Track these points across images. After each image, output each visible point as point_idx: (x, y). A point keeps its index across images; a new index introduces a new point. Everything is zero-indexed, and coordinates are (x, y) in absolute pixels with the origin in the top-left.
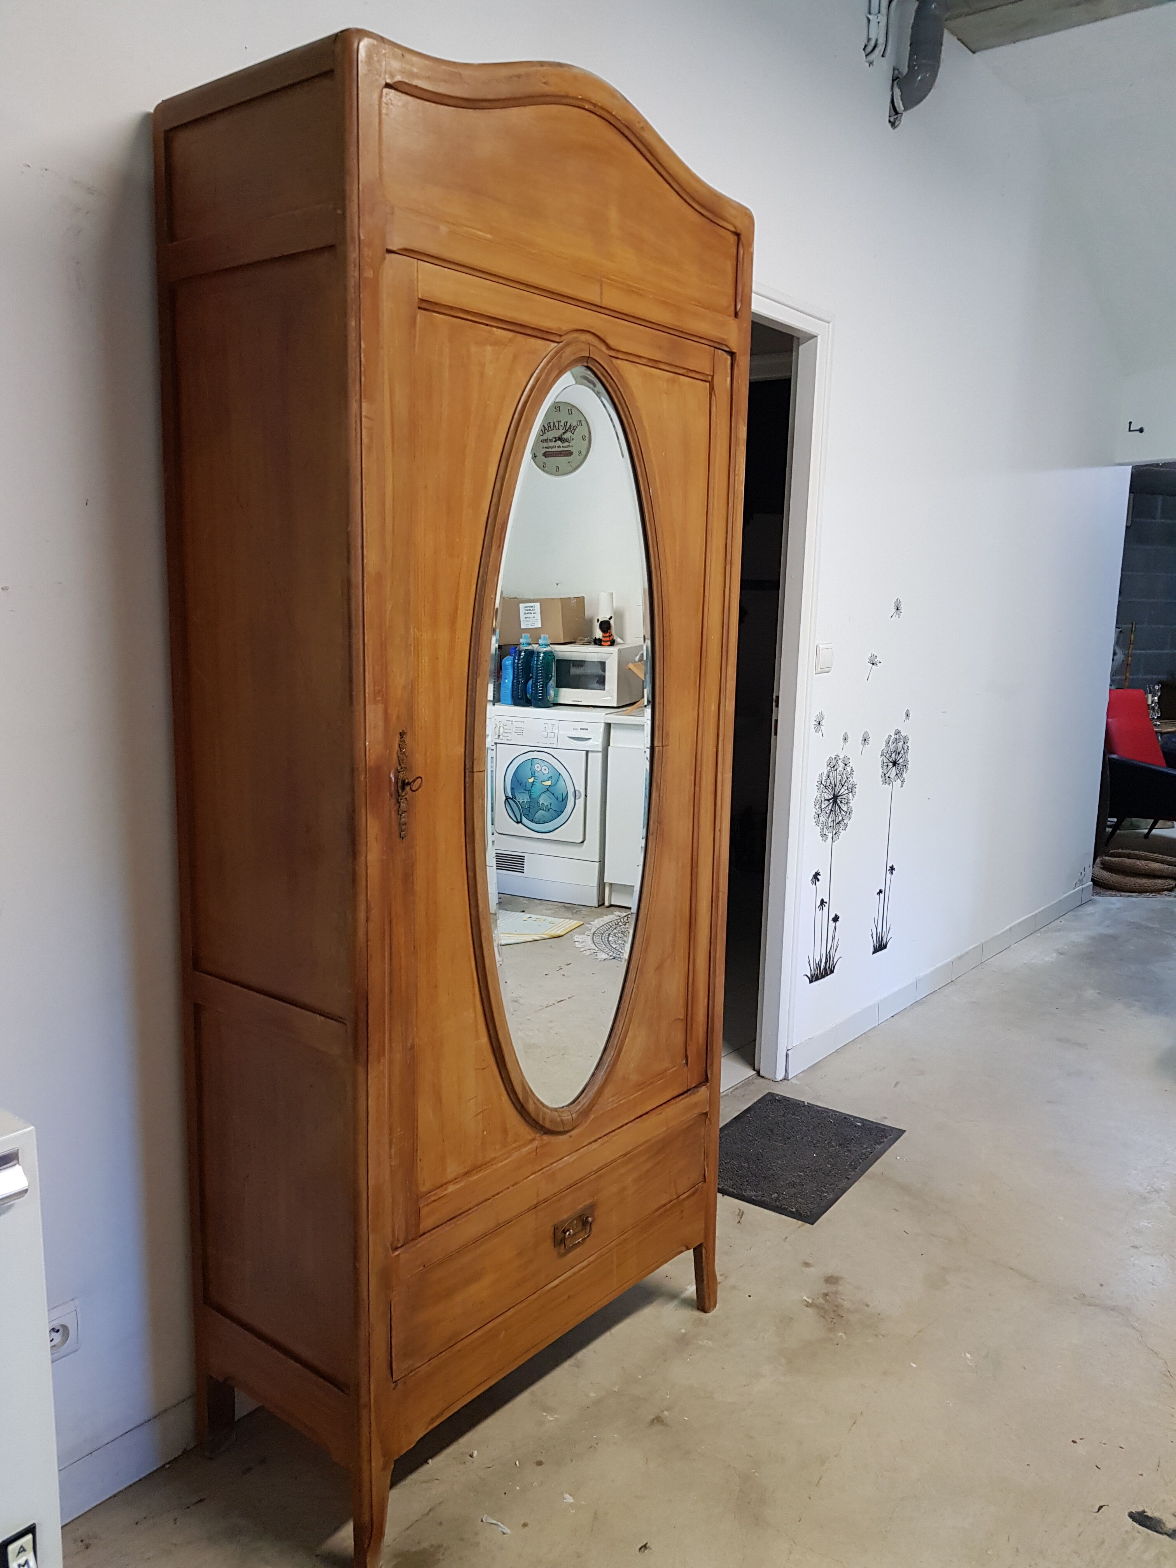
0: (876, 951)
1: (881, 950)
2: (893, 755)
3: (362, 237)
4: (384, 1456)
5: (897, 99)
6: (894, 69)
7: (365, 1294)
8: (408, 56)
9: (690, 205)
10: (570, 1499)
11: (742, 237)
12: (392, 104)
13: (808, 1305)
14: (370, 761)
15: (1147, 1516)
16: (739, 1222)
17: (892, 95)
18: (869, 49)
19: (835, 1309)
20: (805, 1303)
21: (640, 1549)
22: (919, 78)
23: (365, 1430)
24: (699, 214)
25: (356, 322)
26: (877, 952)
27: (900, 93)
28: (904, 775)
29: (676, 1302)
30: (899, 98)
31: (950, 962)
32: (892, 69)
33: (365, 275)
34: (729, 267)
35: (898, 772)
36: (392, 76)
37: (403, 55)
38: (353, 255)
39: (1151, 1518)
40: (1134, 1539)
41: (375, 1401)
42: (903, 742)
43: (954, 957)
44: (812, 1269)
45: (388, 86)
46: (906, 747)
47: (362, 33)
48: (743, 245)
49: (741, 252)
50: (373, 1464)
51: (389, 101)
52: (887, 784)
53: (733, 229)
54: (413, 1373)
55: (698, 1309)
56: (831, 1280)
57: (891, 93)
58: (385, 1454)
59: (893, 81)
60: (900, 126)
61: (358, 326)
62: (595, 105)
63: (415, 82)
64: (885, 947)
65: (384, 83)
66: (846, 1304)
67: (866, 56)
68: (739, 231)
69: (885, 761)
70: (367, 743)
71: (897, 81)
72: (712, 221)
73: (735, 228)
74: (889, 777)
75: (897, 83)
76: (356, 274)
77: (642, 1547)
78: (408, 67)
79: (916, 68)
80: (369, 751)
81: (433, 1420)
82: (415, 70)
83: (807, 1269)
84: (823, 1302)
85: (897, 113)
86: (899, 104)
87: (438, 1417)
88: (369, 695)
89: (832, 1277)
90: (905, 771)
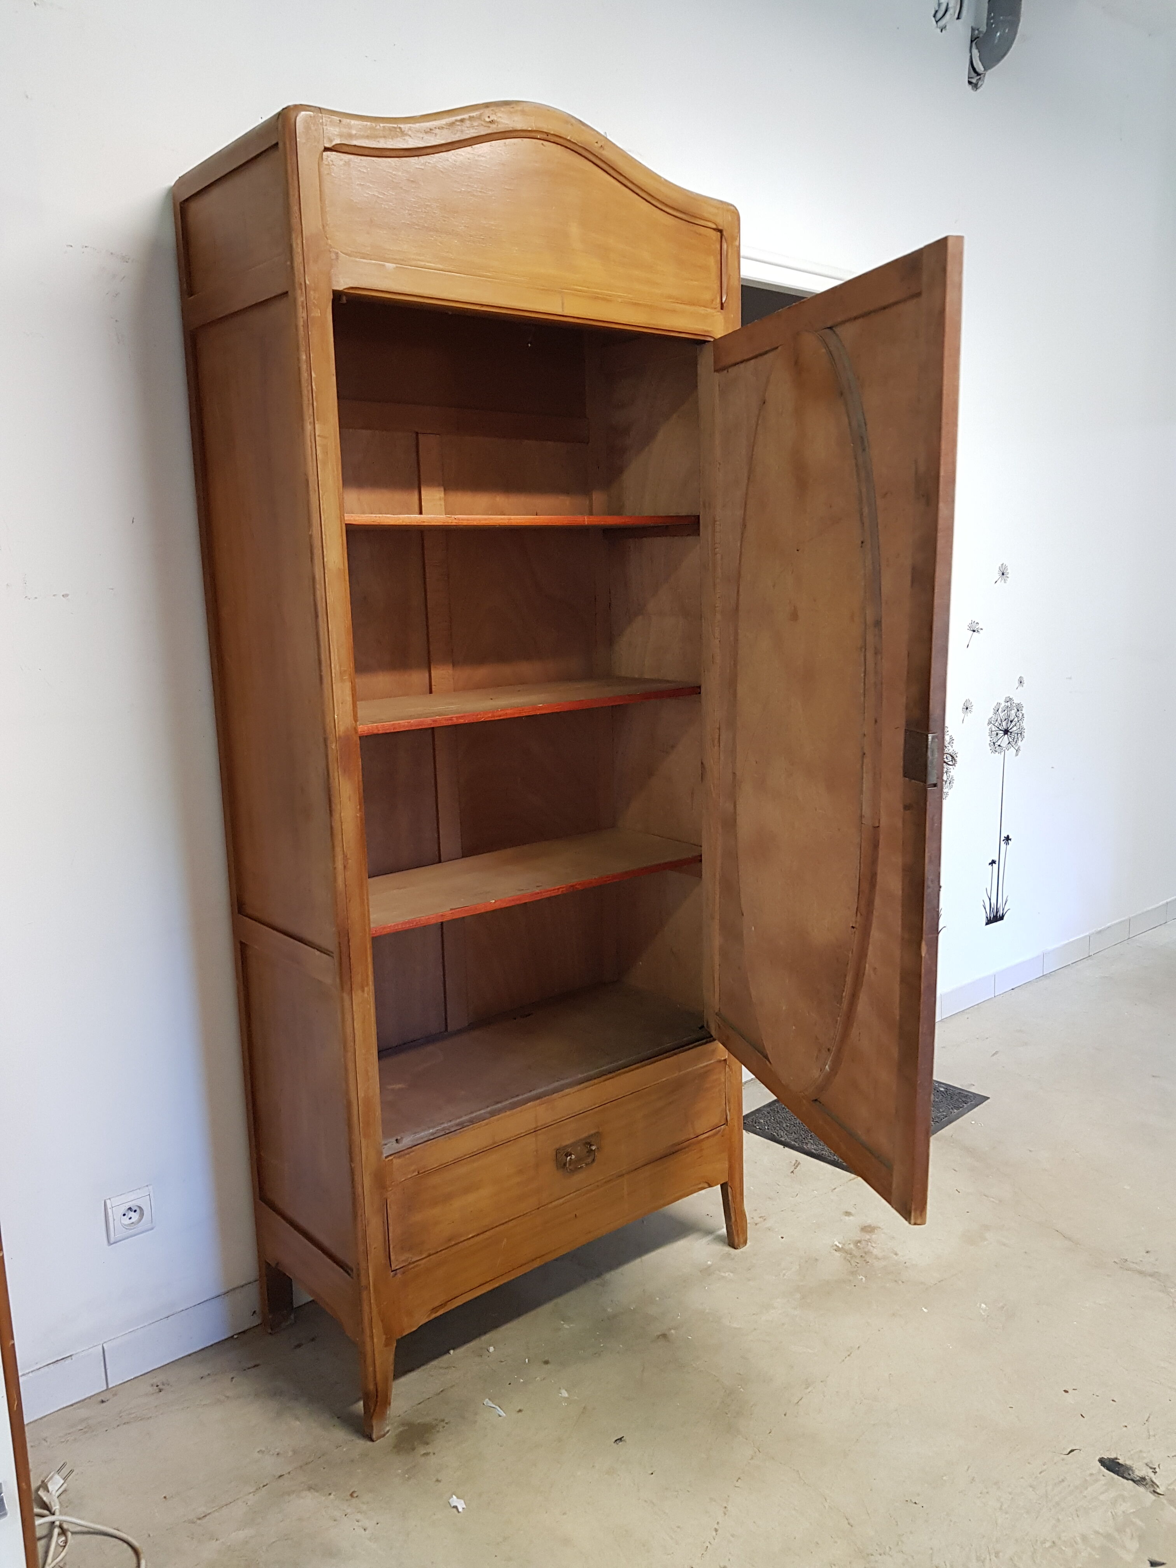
0: (989, 922)
1: (996, 921)
2: (1004, 723)
3: (307, 282)
4: (386, 1334)
5: (976, 61)
6: (973, 30)
7: (360, 1189)
8: (345, 121)
9: (662, 210)
10: (565, 1394)
11: (724, 233)
12: (333, 165)
13: (838, 1249)
14: (339, 731)
15: (1118, 1462)
16: (792, 1172)
17: (971, 57)
18: (939, 15)
19: (864, 1255)
20: (835, 1247)
21: (616, 1441)
22: (998, 34)
23: (366, 1308)
24: (672, 217)
25: (306, 356)
26: (991, 923)
27: (978, 55)
28: (1019, 743)
29: (710, 1238)
30: (978, 59)
31: (1086, 937)
32: (970, 30)
33: (312, 315)
34: (712, 262)
35: (1010, 740)
36: (331, 141)
37: (340, 121)
38: (301, 299)
39: (1122, 1465)
40: (1097, 1480)
41: (374, 1285)
42: (1016, 710)
43: (1094, 931)
44: (851, 1218)
45: (326, 149)
46: (1021, 715)
47: (298, 108)
48: (725, 239)
49: (725, 246)
50: (375, 1340)
51: (331, 163)
52: (997, 753)
53: (714, 226)
54: (412, 1266)
55: (730, 1246)
56: (868, 1229)
57: (970, 54)
58: (388, 1331)
59: (972, 41)
60: (983, 86)
61: (309, 360)
62: (547, 134)
63: (355, 143)
64: (1002, 918)
65: (323, 148)
66: (875, 1252)
67: (937, 22)
68: (720, 228)
69: (993, 729)
70: (336, 717)
71: (975, 41)
72: (689, 222)
73: (716, 225)
74: (999, 746)
75: (976, 43)
76: (305, 315)
77: (618, 1439)
78: (345, 130)
79: (993, 26)
80: (338, 723)
81: (435, 1310)
82: (354, 132)
83: (847, 1218)
84: (854, 1248)
85: (978, 74)
86: (977, 64)
87: (442, 1306)
88: (335, 674)
89: (870, 1226)
90: (1020, 739)
